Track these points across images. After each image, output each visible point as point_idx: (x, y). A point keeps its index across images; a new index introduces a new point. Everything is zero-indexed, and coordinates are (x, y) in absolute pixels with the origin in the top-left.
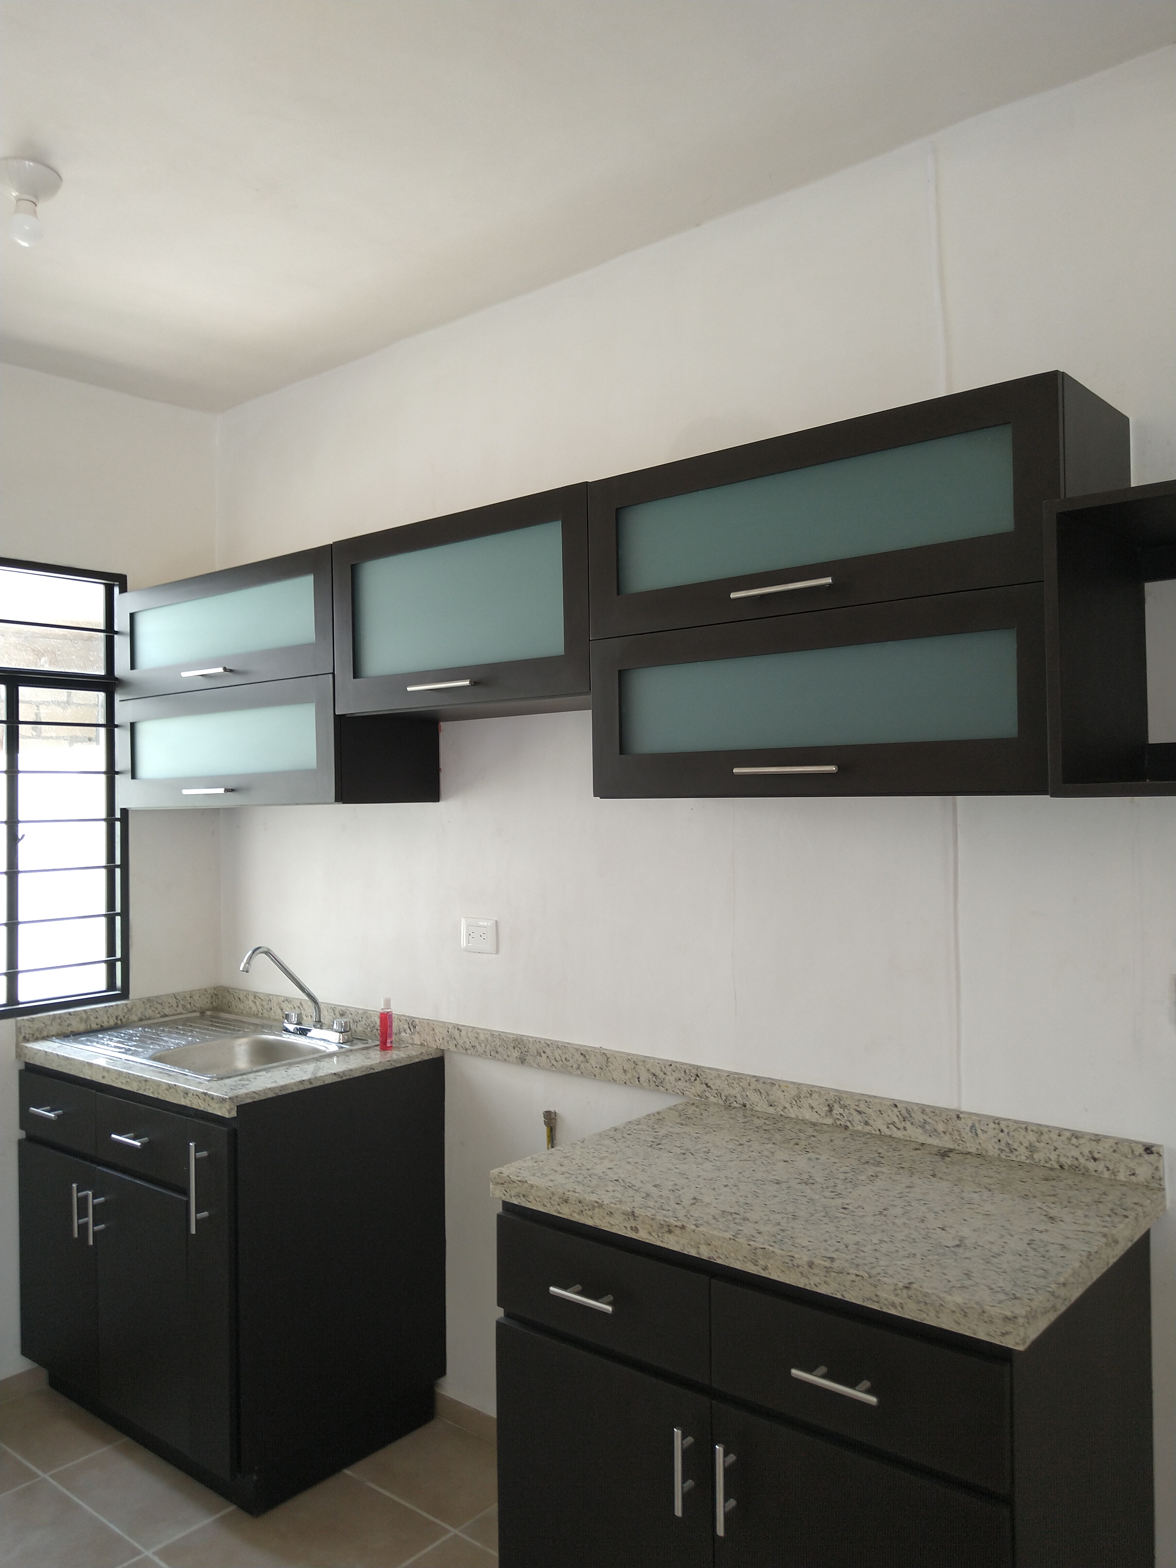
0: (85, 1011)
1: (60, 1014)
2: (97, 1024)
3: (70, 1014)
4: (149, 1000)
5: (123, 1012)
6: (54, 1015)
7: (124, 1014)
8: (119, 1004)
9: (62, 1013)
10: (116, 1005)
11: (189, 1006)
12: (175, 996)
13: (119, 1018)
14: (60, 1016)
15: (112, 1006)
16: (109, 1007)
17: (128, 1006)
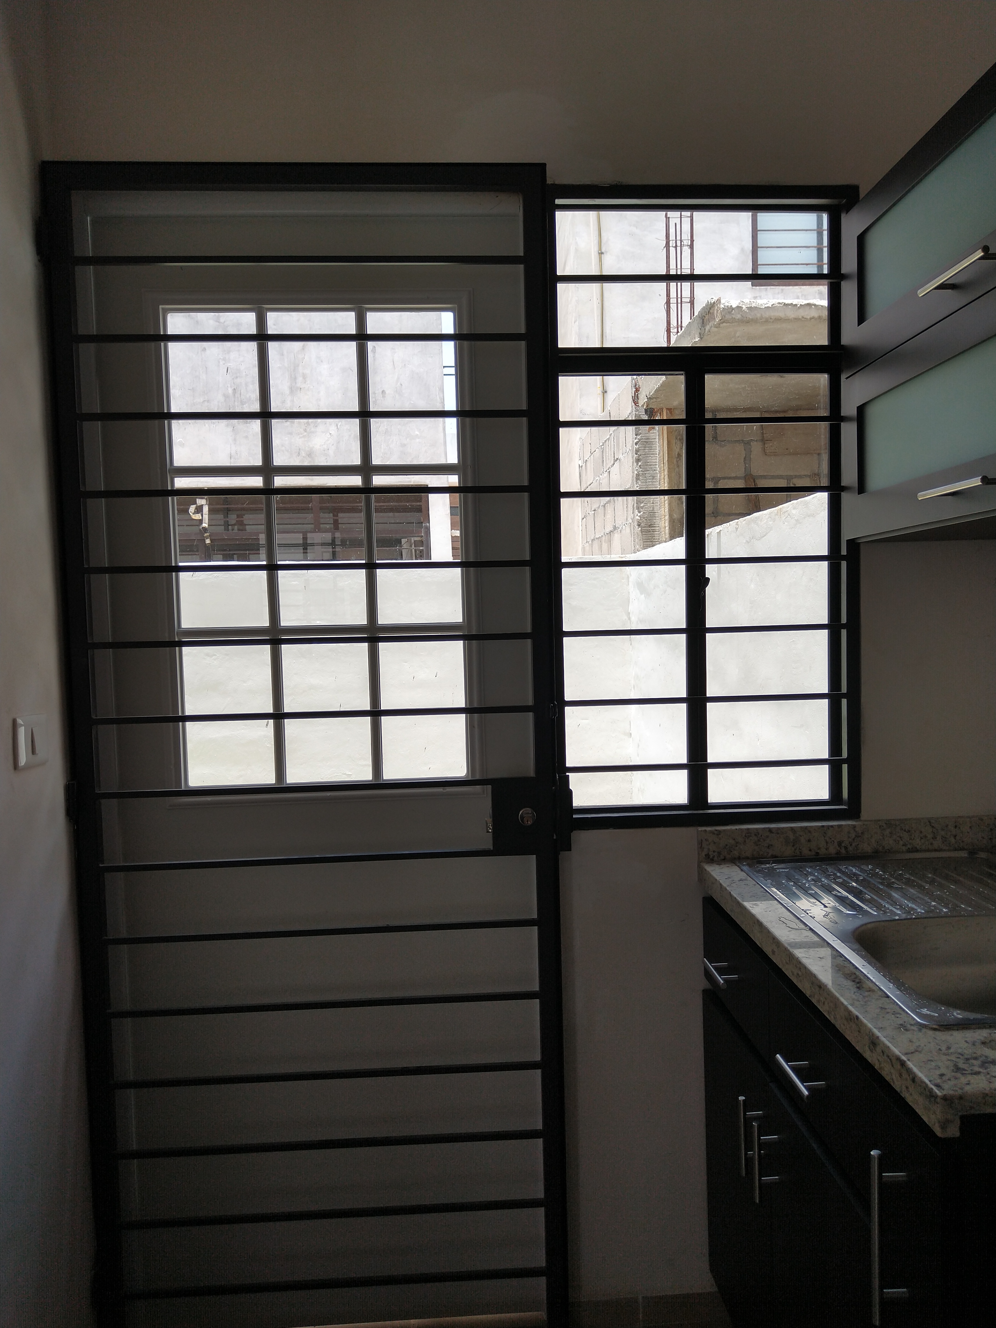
0: (792, 829)
1: (757, 829)
2: (810, 850)
3: (770, 830)
4: (889, 823)
5: (849, 837)
6: (748, 829)
7: (850, 840)
8: (842, 825)
9: (759, 828)
10: (840, 826)
11: (953, 840)
12: (930, 822)
13: (843, 845)
14: (757, 832)
15: (832, 826)
16: (829, 827)
17: (857, 829)
